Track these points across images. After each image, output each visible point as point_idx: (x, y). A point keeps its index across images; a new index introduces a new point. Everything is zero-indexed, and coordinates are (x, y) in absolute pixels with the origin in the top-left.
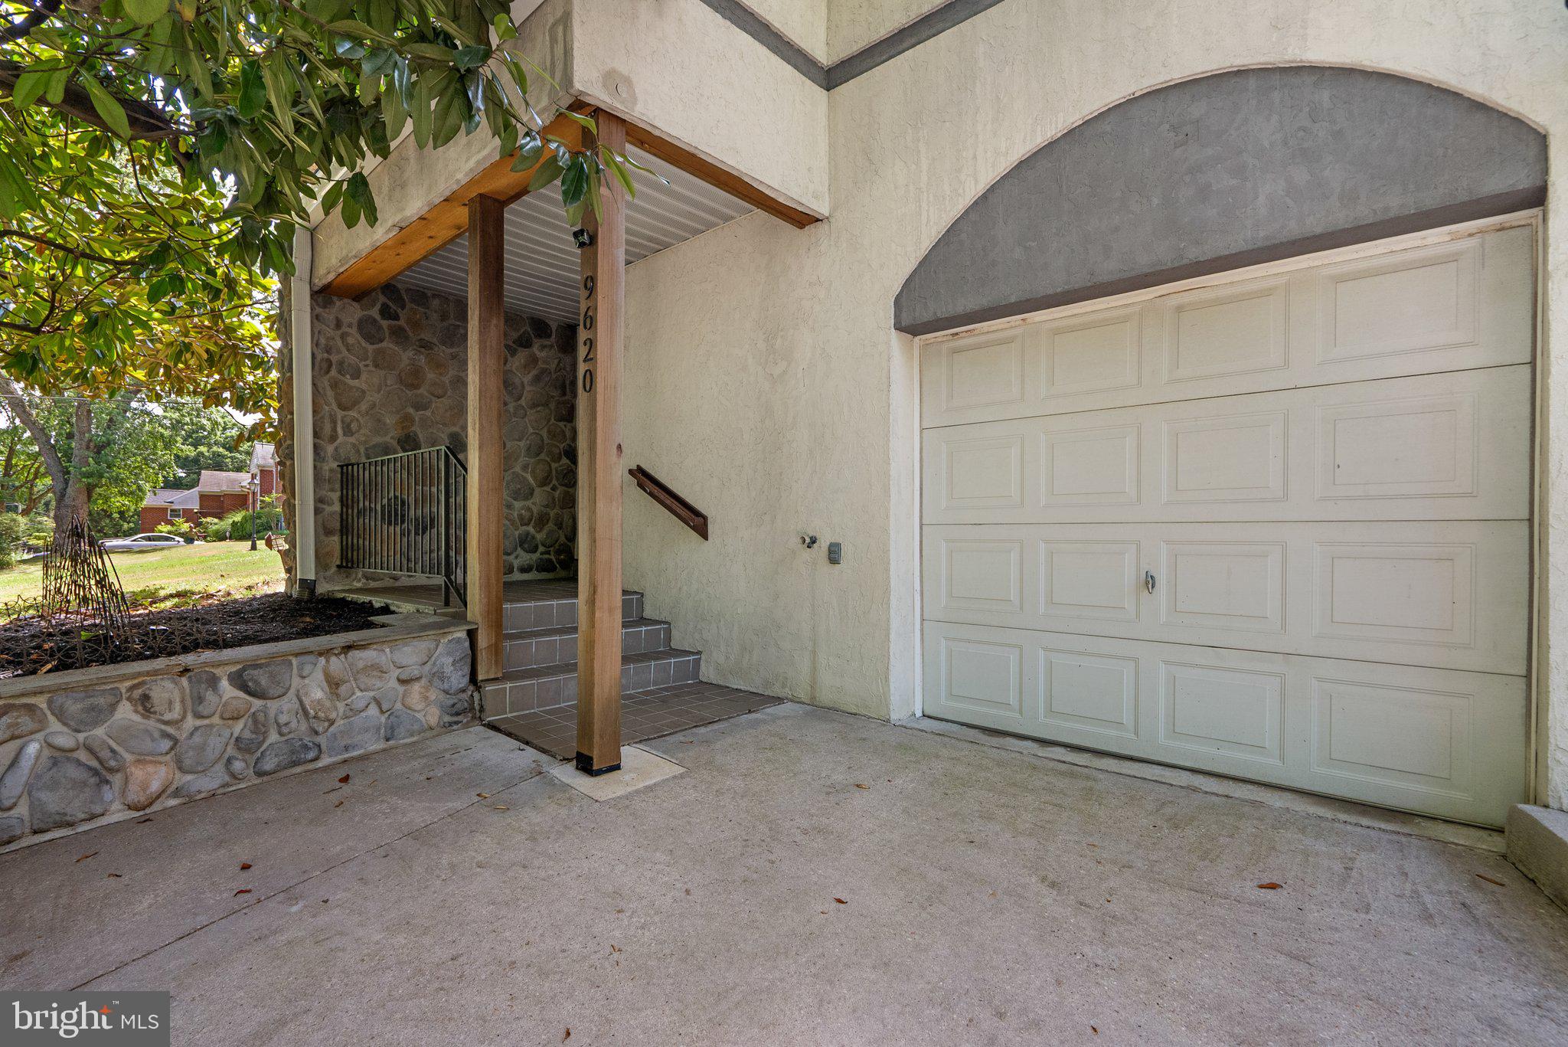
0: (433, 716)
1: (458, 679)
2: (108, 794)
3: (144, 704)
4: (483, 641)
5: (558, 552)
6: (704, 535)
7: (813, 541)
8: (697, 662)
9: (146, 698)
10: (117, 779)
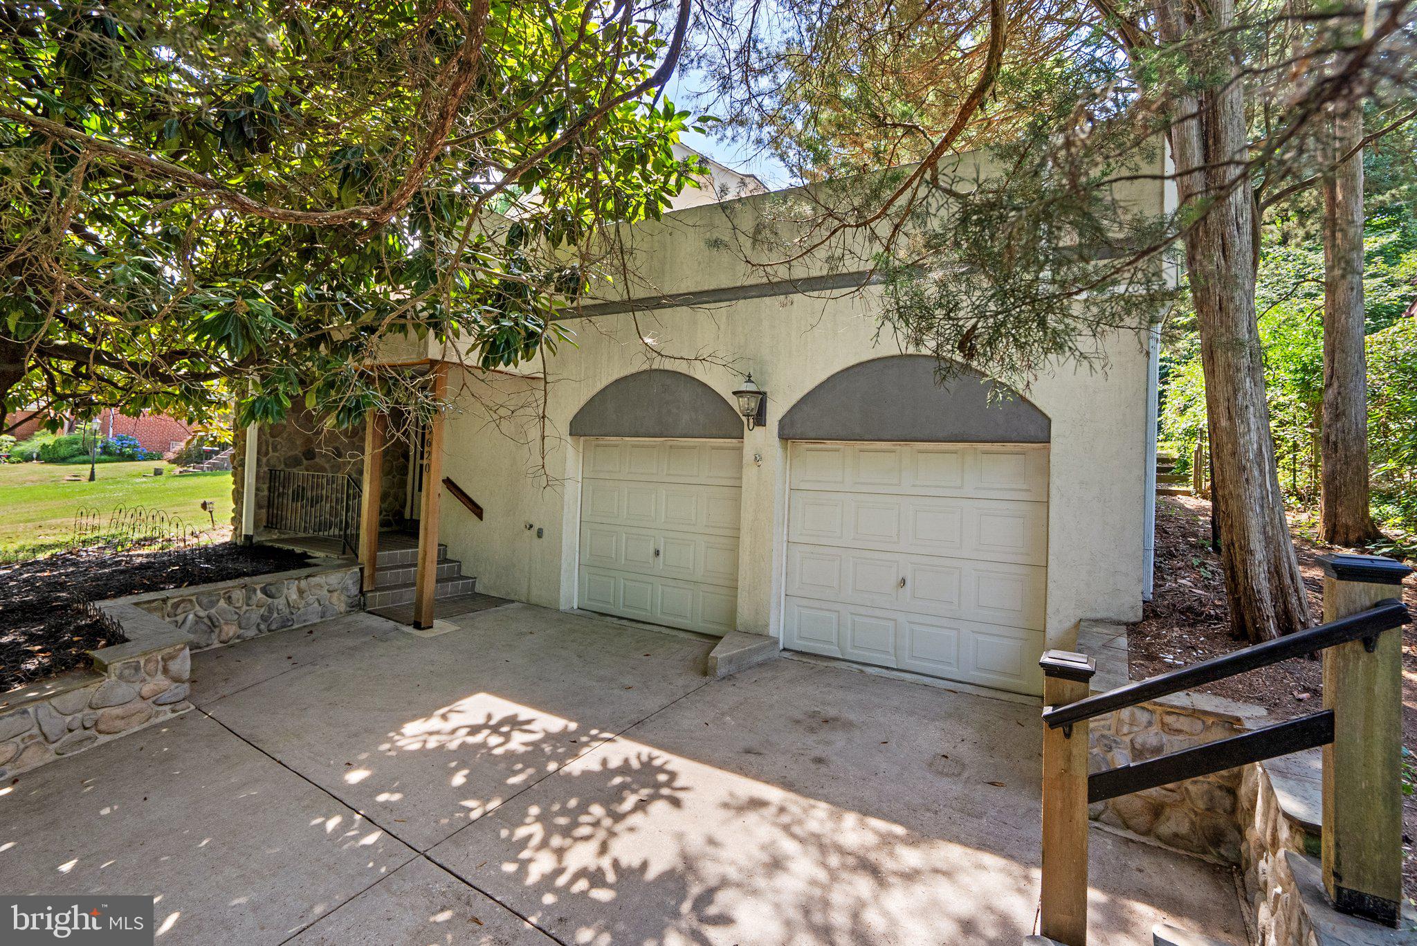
0: (343, 608)
1: (354, 590)
2: (214, 636)
3: (229, 600)
4: (366, 573)
5: (394, 515)
6: (481, 518)
7: (531, 526)
8: (474, 584)
9: (230, 597)
10: (217, 630)
